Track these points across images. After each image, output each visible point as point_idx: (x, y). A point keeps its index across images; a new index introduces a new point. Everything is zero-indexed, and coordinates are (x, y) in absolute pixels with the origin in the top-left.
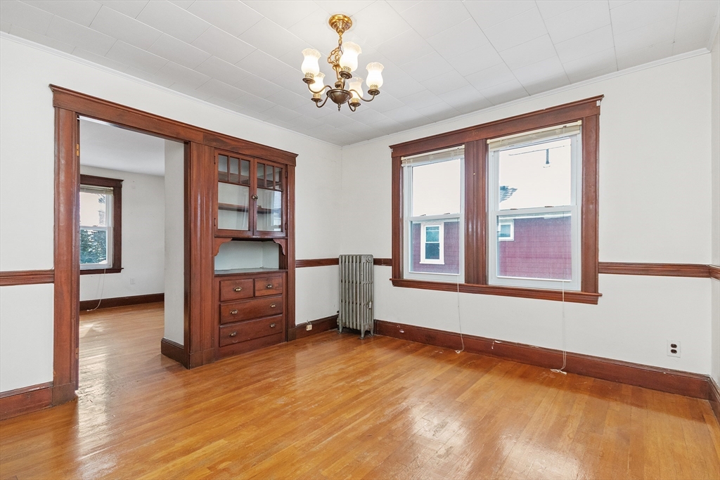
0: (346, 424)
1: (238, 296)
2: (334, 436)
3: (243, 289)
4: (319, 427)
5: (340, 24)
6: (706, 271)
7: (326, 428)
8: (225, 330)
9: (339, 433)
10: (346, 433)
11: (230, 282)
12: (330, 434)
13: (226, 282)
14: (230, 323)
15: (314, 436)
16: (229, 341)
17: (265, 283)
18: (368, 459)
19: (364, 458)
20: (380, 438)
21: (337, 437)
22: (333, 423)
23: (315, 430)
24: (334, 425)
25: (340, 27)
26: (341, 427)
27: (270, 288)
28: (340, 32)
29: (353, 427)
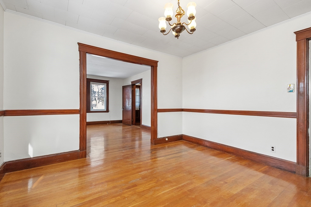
0: (175, 189)
2: (181, 185)
4: (189, 191)
6: (5, 113)
7: (185, 190)
9: (179, 186)
10: (176, 185)
12: (183, 186)
15: (190, 187)
18: (170, 175)
19: (171, 176)
20: (163, 181)
21: (180, 184)
22: (182, 191)
23: (190, 189)
24: (181, 190)
26: (177, 188)
29: (172, 187)
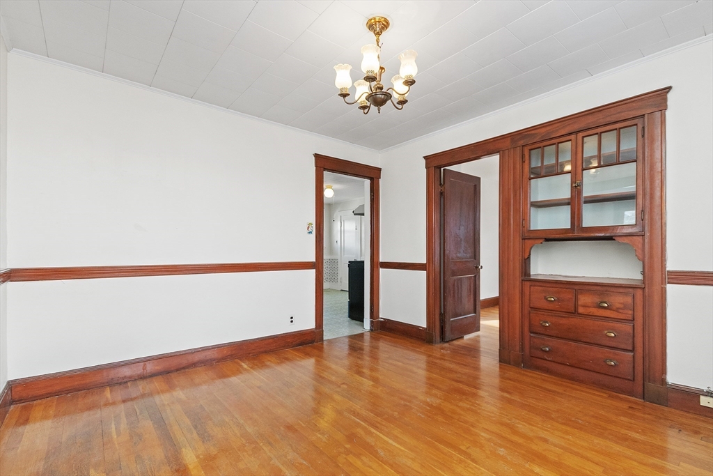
1: (550, 306)
3: (558, 300)
5: (378, 26)
8: (535, 340)
11: (541, 288)
13: (536, 288)
14: (540, 334)
16: (539, 354)
17: (597, 300)
25: (378, 29)
27: (604, 308)
28: (378, 34)
